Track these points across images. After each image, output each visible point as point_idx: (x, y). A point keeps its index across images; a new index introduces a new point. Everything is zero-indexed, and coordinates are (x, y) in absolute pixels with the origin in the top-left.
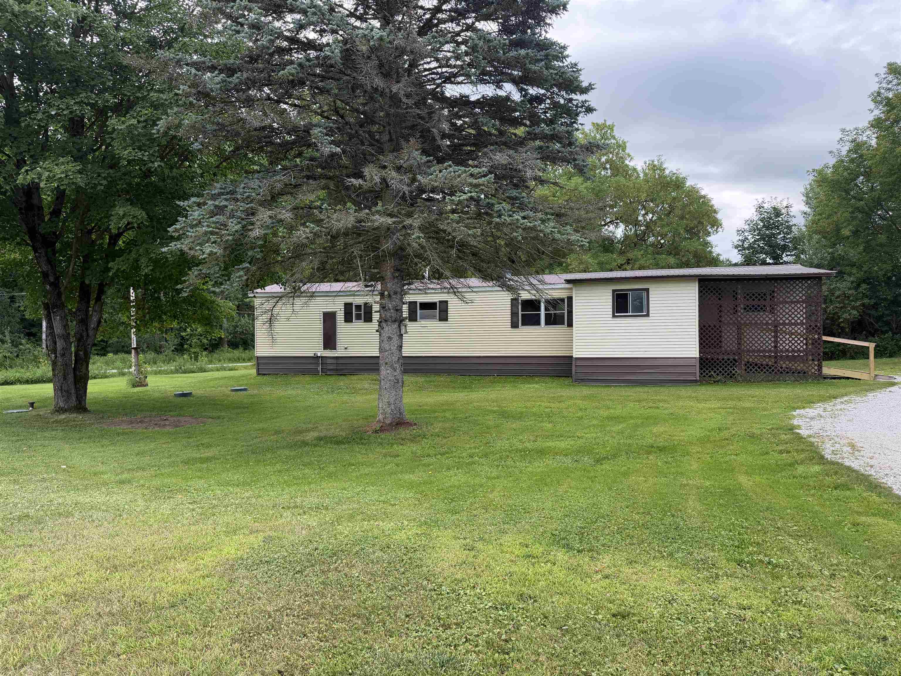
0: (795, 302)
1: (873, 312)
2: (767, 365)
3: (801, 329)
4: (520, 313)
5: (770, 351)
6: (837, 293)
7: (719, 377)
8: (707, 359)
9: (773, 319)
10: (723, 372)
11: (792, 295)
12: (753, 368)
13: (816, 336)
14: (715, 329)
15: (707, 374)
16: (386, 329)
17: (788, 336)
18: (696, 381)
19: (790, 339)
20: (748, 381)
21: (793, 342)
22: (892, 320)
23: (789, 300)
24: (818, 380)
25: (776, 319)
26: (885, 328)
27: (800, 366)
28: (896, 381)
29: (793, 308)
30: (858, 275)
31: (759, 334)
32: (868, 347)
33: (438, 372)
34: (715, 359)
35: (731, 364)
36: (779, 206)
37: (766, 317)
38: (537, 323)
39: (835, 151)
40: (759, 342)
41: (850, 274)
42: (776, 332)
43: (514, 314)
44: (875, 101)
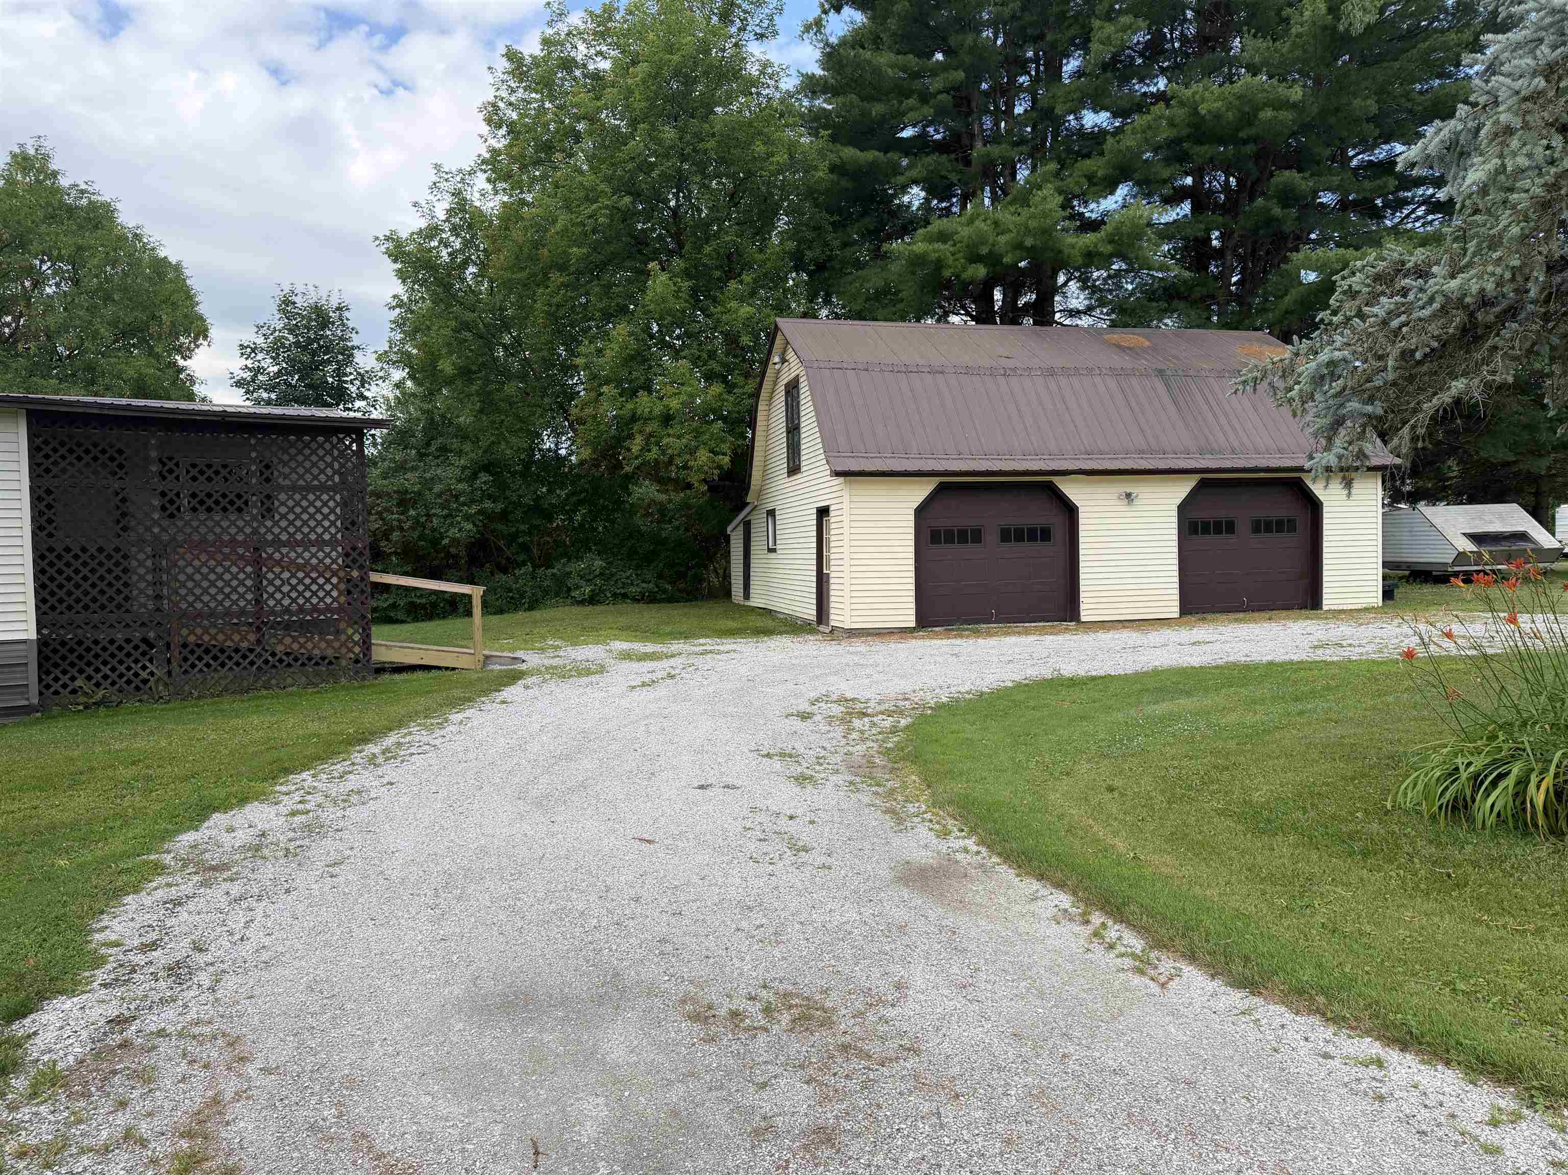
0: (302, 488)
1: (500, 527)
2: (237, 651)
5: (242, 612)
6: (437, 488)
7: (101, 693)
8: (63, 644)
9: (248, 530)
10: (114, 676)
11: (294, 470)
12: (200, 659)
13: (355, 574)
14: (85, 557)
15: (65, 686)
17: (286, 575)
18: (27, 710)
19: (294, 581)
20: (185, 697)
21: (301, 588)
22: (532, 541)
23: (287, 482)
24: (364, 678)
25: (255, 531)
26: (521, 558)
27: (317, 646)
28: (524, 667)
29: (312, 504)
30: (473, 455)
31: (212, 570)
32: (470, 596)
34: (88, 643)
35: (136, 654)
36: (323, 304)
39: (423, 203)
40: (213, 591)
41: (460, 453)
42: (257, 563)
44: (489, 121)
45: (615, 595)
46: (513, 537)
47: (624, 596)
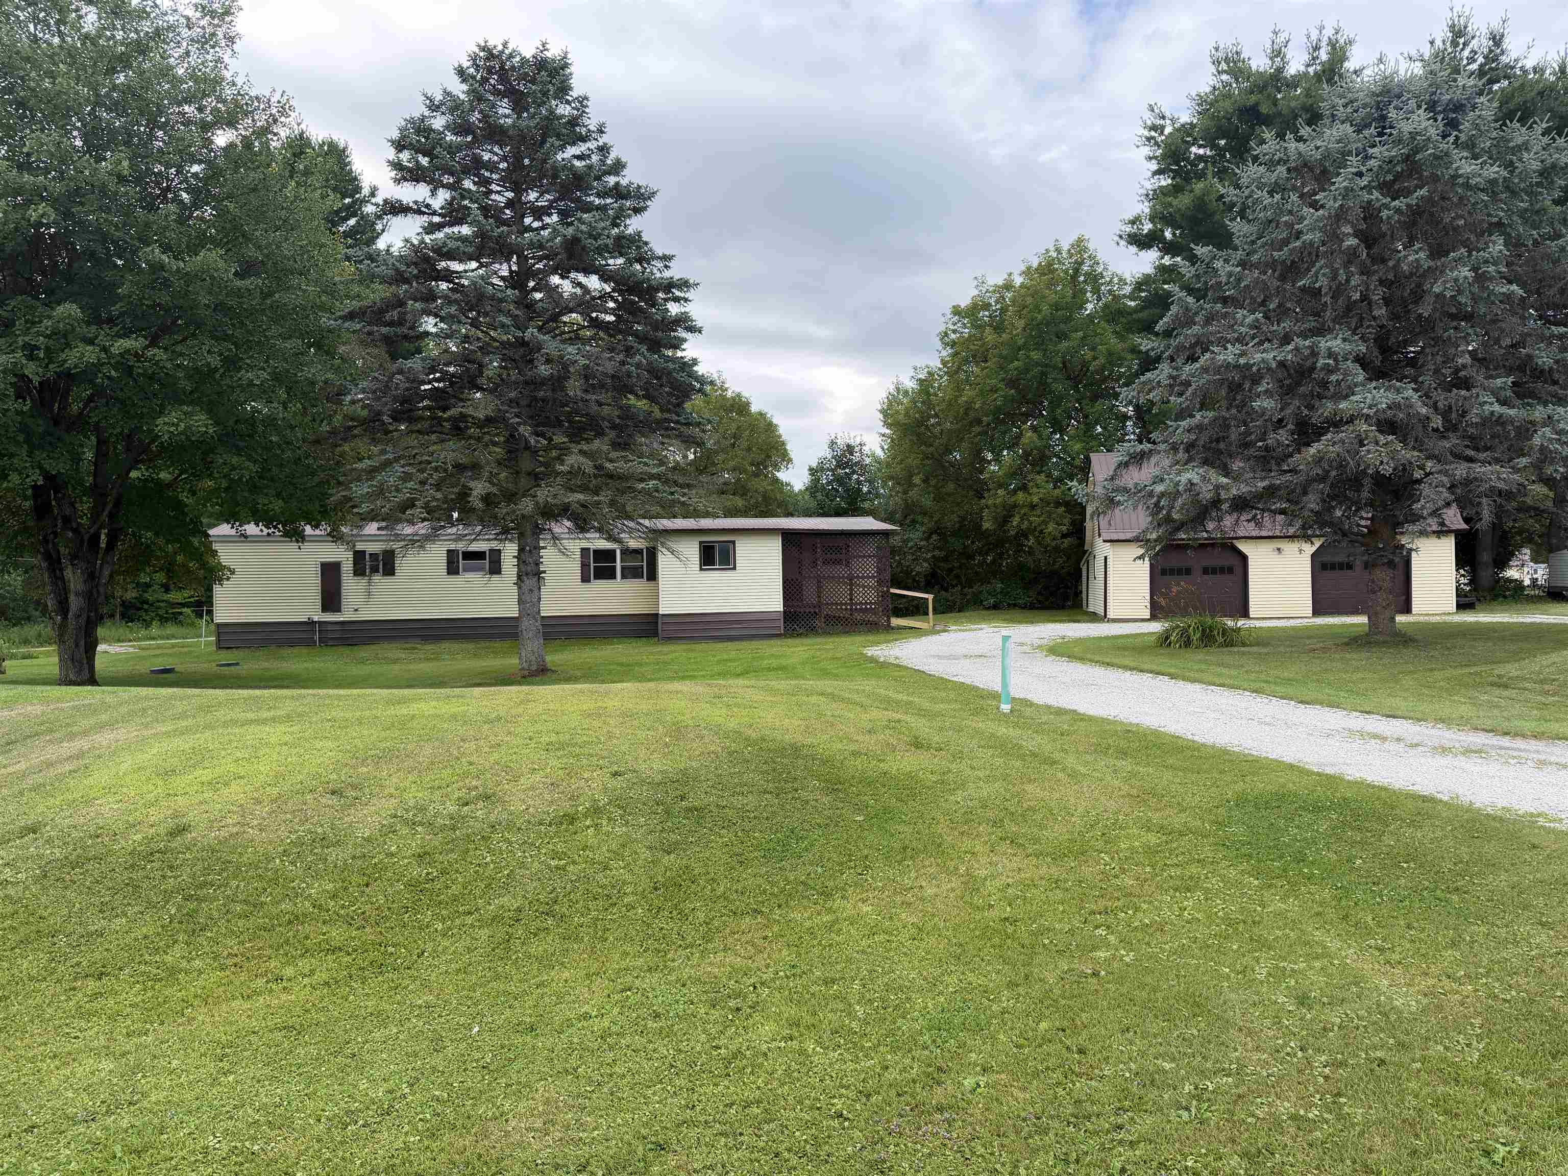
0: (867, 556)
1: (943, 565)
2: (844, 618)
3: (872, 582)
4: (592, 565)
5: (846, 604)
6: (910, 544)
7: (801, 631)
8: (790, 613)
9: (848, 572)
10: (805, 625)
11: (864, 550)
12: (832, 620)
13: (886, 589)
15: (790, 627)
16: (527, 582)
17: (861, 589)
18: (780, 635)
19: (864, 592)
20: (827, 633)
21: (866, 594)
23: (862, 554)
24: (887, 629)
25: (850, 573)
26: (954, 583)
27: (872, 618)
29: (865, 562)
30: (930, 525)
31: (836, 588)
32: (927, 600)
33: (490, 637)
34: (798, 613)
35: (812, 617)
36: (852, 442)
37: (841, 571)
38: (612, 576)
40: (837, 595)
41: (922, 524)
42: (851, 585)
43: (584, 566)
44: (942, 341)
45: (1009, 605)
46: (950, 570)
47: (1015, 605)
